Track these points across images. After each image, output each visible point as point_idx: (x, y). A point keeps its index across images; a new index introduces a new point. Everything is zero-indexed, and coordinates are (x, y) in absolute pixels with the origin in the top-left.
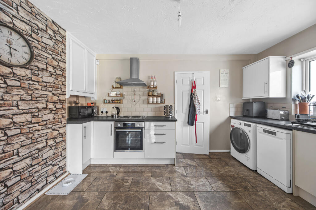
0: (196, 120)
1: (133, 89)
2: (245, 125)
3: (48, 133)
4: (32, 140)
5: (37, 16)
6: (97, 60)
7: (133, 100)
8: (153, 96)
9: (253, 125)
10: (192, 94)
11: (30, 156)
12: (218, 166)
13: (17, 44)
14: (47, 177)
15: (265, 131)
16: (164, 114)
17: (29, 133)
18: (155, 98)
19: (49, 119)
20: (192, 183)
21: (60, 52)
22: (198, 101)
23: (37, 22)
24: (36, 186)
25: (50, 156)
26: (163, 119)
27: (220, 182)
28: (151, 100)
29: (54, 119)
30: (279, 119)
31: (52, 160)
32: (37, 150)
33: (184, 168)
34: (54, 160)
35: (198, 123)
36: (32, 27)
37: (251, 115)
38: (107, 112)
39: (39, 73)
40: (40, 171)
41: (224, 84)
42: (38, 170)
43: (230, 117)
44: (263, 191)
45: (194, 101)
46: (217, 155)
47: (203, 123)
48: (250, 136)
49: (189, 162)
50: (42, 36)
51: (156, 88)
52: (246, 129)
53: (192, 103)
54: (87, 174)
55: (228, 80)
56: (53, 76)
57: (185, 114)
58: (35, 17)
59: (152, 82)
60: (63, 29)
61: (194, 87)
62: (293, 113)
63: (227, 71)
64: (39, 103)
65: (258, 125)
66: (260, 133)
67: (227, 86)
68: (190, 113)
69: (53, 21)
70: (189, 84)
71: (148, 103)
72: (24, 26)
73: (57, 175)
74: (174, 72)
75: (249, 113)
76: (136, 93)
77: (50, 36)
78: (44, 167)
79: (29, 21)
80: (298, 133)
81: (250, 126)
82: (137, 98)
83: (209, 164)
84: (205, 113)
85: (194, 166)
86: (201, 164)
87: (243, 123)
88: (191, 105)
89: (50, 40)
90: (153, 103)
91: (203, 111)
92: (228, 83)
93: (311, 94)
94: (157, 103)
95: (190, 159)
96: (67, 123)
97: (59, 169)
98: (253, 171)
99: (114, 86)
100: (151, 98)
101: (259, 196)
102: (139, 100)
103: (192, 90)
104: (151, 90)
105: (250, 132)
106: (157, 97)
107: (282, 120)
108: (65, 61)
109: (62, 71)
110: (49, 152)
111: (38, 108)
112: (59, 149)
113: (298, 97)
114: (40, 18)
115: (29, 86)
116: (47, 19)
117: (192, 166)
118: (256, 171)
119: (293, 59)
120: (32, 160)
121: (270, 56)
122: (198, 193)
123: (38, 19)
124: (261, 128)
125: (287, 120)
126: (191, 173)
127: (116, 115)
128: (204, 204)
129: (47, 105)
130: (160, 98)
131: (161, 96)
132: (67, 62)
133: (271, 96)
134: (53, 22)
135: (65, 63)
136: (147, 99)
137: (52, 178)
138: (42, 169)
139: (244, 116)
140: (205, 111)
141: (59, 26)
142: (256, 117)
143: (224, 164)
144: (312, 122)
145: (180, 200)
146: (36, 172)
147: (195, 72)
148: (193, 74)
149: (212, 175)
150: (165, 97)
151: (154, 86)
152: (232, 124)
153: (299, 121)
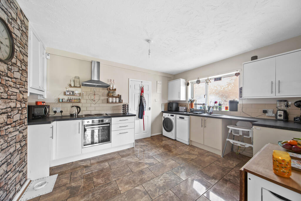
0: (144, 115)
1: (92, 89)
2: (171, 115)
3: (16, 136)
4: (8, 143)
5: (11, 4)
6: (47, 54)
7: (93, 99)
8: (113, 97)
9: (175, 115)
10: (141, 97)
11: (6, 162)
12: (159, 142)
13: (2, 36)
14: (15, 186)
15: (180, 118)
16: (123, 111)
17: (5, 136)
18: (114, 99)
19: (17, 120)
20: (149, 153)
21: (24, 44)
22: (145, 101)
23: (11, 11)
24: (9, 195)
25: (17, 162)
26: (122, 115)
27: (162, 149)
28: (110, 100)
29: (20, 120)
30: (184, 111)
31: (19, 166)
32: (10, 155)
33: (141, 147)
34: (20, 166)
35: (145, 117)
36: (8, 16)
37: (172, 110)
38: (61, 112)
39: (12, 68)
40: (12, 179)
41: (159, 91)
42: (11, 177)
43: (162, 112)
44: (180, 147)
45: (143, 101)
46: (156, 137)
47: (147, 117)
48: (173, 121)
49: (142, 144)
50: (14, 27)
51: (115, 90)
52: (171, 118)
53: (141, 103)
54: (58, 174)
55: (161, 89)
56: (20, 72)
57: (137, 111)
58: (10, 4)
59: (112, 85)
60: (27, 19)
61: (142, 91)
62: (188, 108)
63: (161, 82)
64: (12, 101)
65: (177, 115)
66: (178, 119)
67: (161, 92)
68: (140, 110)
69: (21, 9)
70: (139, 89)
71: (108, 102)
72: (4, 15)
73: (22, 183)
74: (129, 79)
75: (171, 109)
76: (96, 93)
77: (19, 27)
78: (14, 174)
79: (6, 9)
80: (191, 116)
81: (173, 116)
82: (97, 98)
83: (154, 142)
84: (149, 109)
85: (146, 145)
86: (149, 143)
87: (170, 114)
88: (141, 105)
89: (18, 31)
90: (112, 102)
91: (147, 108)
92: (161, 90)
93: (194, 99)
94: (116, 103)
95: (142, 142)
96: (28, 125)
97: (23, 177)
98: (174, 140)
99: (73, 85)
100: (111, 98)
101: (179, 149)
102: (99, 99)
103: (141, 93)
104: (110, 92)
105: (173, 119)
106: (116, 97)
107: (185, 112)
108: (26, 54)
109: (25, 66)
110: (17, 157)
111: (10, 107)
112: (23, 154)
113: (190, 100)
114: (13, 6)
115: (6, 83)
116: (17, 7)
117: (144, 145)
118: (176, 140)
119: (189, 82)
120: (7, 166)
121: (181, 79)
122: (154, 156)
123: (12, 7)
124: (178, 116)
125: (186, 112)
126: (146, 149)
127: (76, 114)
128: (159, 159)
129: (16, 104)
130: (118, 99)
131: (119, 97)
132: (28, 55)
133: (181, 100)
134: (21, 11)
135: (27, 56)
136: (106, 99)
137: (18, 187)
138: (13, 176)
139: (169, 111)
140: (149, 108)
141: (25, 16)
142: (175, 111)
143: (161, 140)
144: (195, 111)
145: (147, 162)
146: (9, 179)
147: (144, 81)
148: (142, 82)
149: (157, 147)
150: (122, 98)
151: (114, 89)
152: (164, 116)
153: (191, 112)
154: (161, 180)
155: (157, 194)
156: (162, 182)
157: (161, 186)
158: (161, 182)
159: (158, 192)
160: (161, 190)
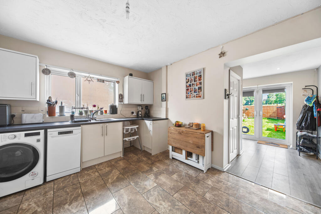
154: (161, 204)
155: (182, 207)
156: (163, 203)
157: (170, 204)
158: (164, 205)
159: (179, 207)
160: (176, 204)
